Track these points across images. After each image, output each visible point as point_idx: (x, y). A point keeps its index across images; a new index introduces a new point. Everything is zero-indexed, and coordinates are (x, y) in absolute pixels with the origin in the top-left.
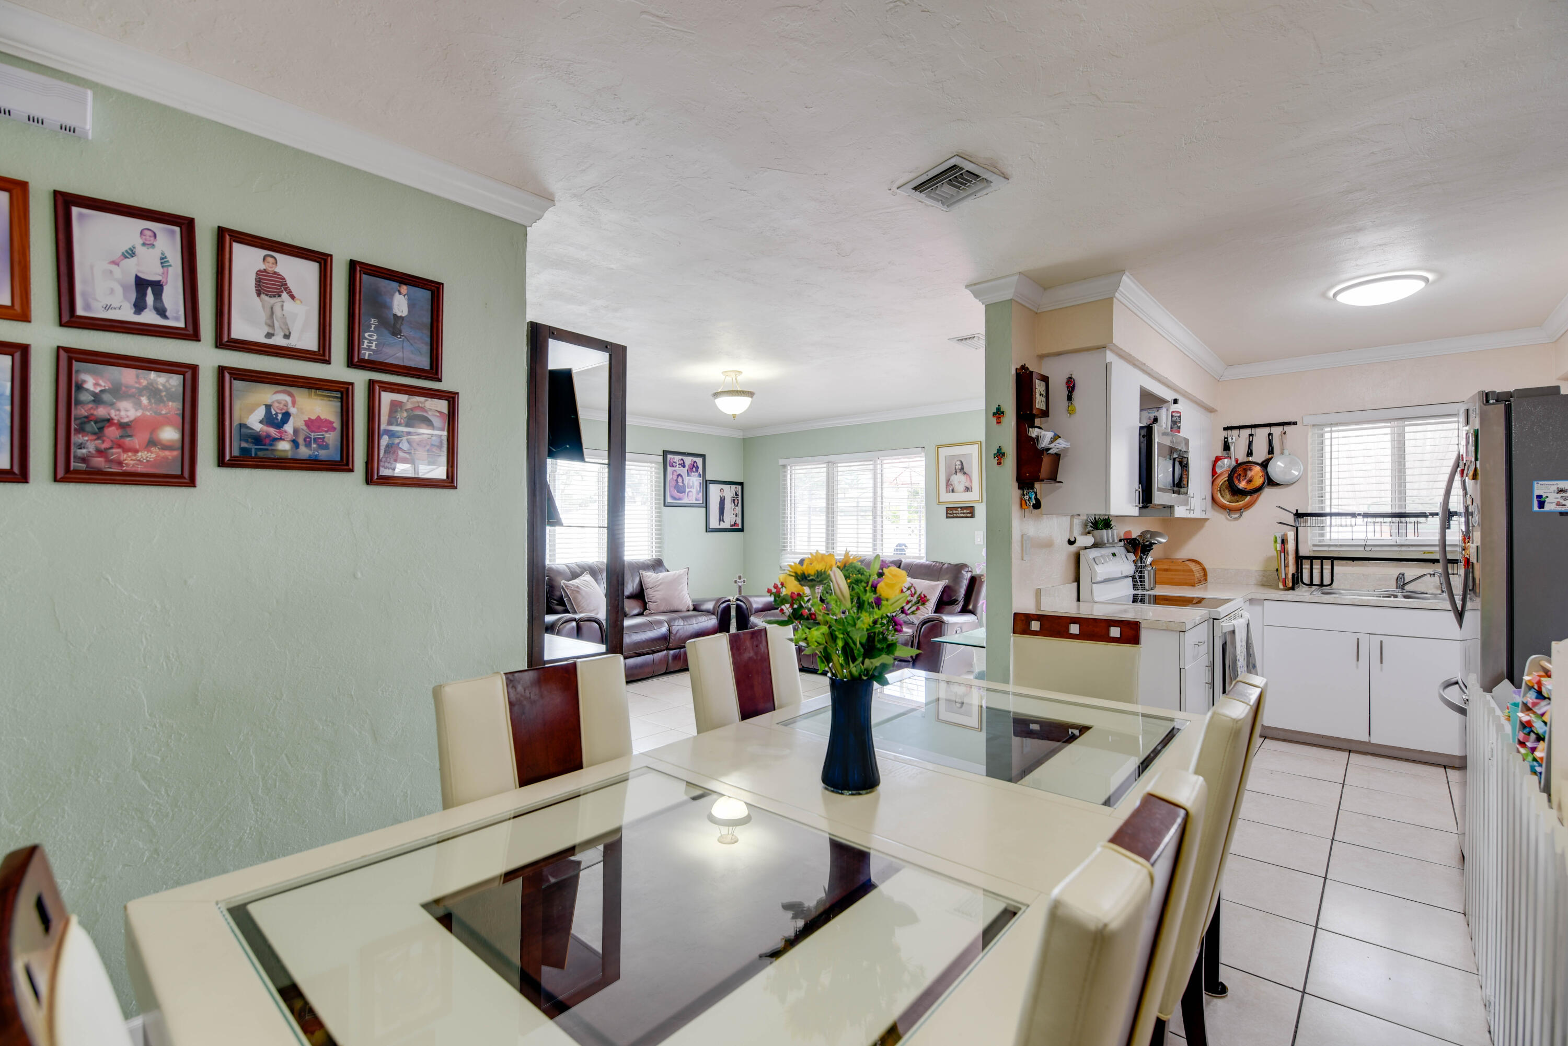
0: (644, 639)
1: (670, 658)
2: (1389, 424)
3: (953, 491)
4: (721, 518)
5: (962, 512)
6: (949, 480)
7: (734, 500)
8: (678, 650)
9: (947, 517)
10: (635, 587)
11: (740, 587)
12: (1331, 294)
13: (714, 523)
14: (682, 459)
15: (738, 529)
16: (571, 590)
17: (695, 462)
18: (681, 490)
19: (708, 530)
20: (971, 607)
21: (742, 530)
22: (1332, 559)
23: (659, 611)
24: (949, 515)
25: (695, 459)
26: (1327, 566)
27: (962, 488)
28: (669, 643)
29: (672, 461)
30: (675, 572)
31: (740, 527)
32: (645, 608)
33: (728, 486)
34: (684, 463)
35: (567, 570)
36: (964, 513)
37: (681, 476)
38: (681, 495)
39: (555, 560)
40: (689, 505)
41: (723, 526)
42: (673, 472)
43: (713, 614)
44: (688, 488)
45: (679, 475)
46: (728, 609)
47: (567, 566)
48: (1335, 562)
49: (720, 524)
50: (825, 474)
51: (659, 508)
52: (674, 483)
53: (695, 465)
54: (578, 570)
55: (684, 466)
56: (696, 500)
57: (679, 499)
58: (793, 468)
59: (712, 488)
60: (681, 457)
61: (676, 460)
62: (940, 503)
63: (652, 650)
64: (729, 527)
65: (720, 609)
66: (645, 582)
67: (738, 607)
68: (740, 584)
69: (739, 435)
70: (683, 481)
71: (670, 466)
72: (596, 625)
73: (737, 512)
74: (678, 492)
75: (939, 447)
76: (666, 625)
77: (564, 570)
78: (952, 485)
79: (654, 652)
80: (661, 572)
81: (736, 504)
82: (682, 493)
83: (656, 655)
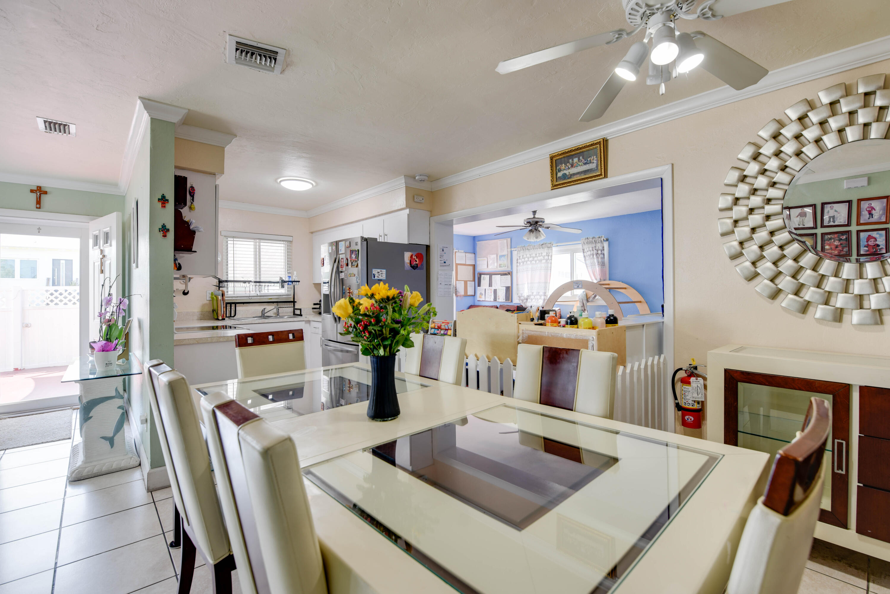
2: (252, 240)
12: (279, 180)
22: (235, 303)
26: (233, 306)
48: (237, 305)
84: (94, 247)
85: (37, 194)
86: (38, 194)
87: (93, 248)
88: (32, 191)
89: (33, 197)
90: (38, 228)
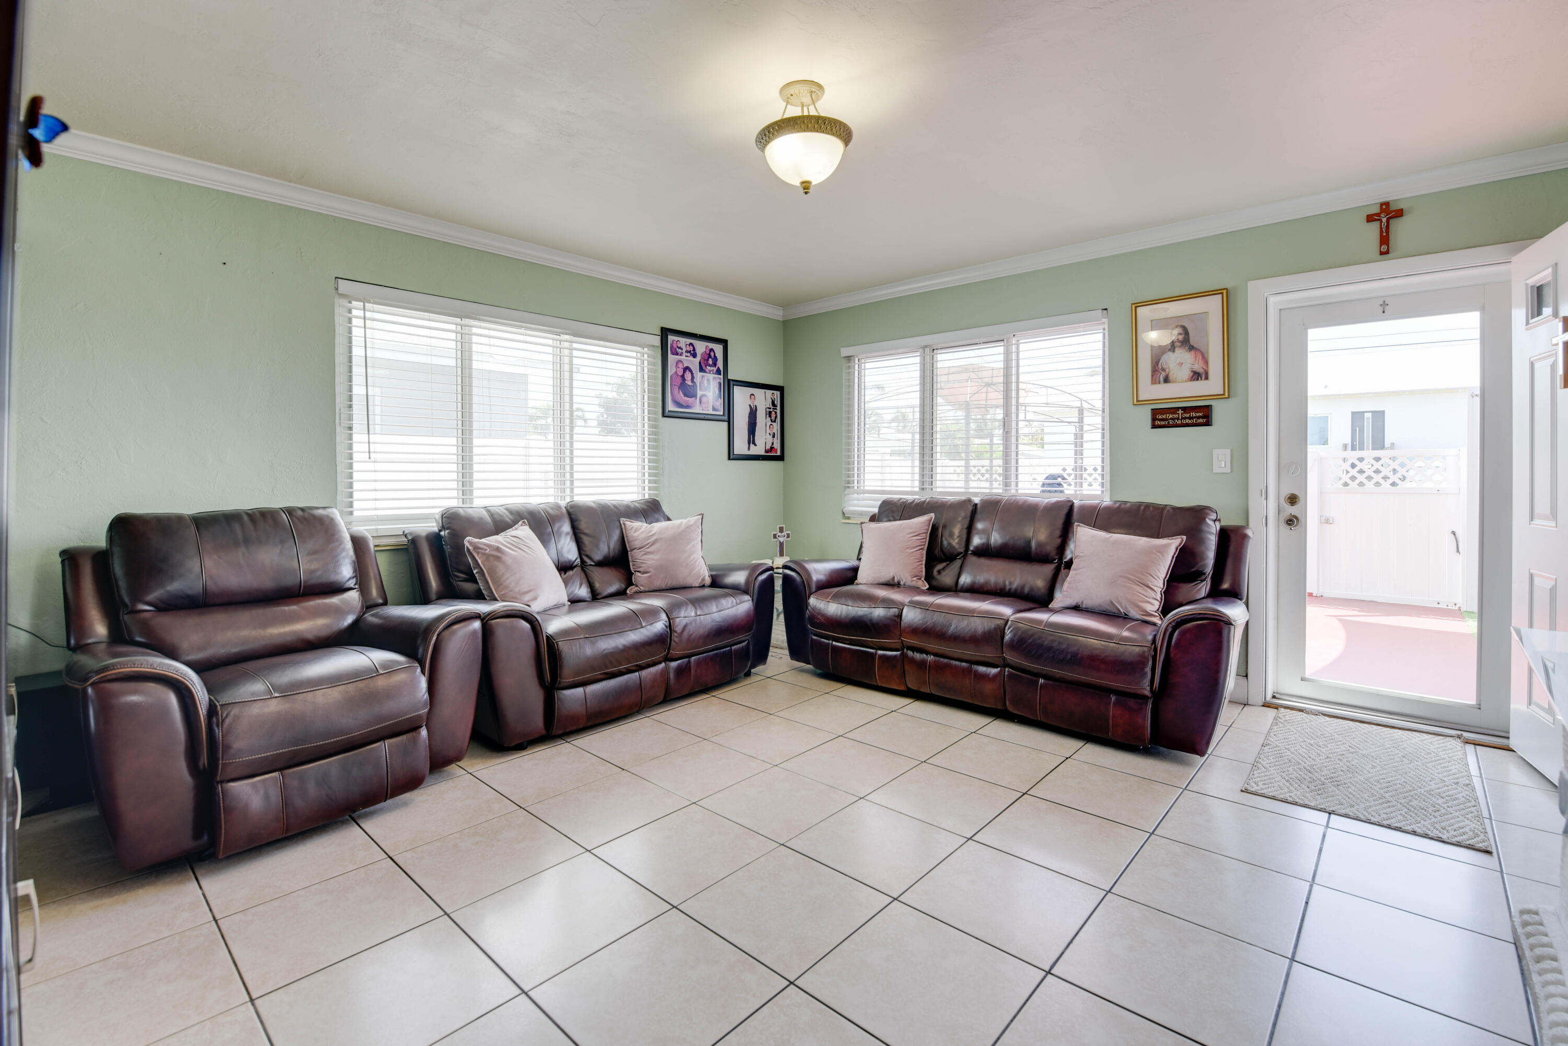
0: (621, 647)
1: (672, 676)
3: (1166, 380)
4: (751, 440)
5: (1187, 415)
6: (1157, 363)
7: (770, 413)
8: (686, 660)
9: (1154, 426)
10: (612, 546)
11: (781, 544)
13: (741, 447)
14: (691, 344)
15: (774, 456)
16: (484, 554)
17: (712, 350)
18: (689, 392)
19: (731, 456)
20: (1226, 586)
21: (781, 458)
23: (653, 588)
24: (1157, 423)
25: (712, 345)
27: (1186, 373)
28: (669, 649)
29: (675, 346)
30: (679, 521)
31: (779, 453)
32: (630, 583)
33: (762, 391)
34: (694, 349)
35: (488, 519)
36: (1190, 418)
37: (691, 371)
38: (690, 400)
39: (471, 500)
40: (702, 416)
41: (754, 451)
42: (677, 363)
43: (746, 592)
44: (701, 390)
45: (687, 369)
46: (770, 581)
47: (488, 511)
49: (749, 448)
50: (918, 367)
51: (655, 420)
52: (679, 380)
53: (712, 354)
54: (508, 518)
55: (694, 355)
56: (714, 409)
57: (688, 407)
58: (863, 361)
59: (738, 391)
60: (689, 341)
61: (682, 344)
62: (1139, 403)
63: (637, 666)
64: (762, 453)
65: (757, 584)
66: (631, 539)
67: (786, 578)
68: (781, 539)
69: (777, 314)
70: (693, 377)
71: (673, 354)
72: (526, 625)
73: (775, 431)
74: (685, 395)
75: (1137, 305)
76: (664, 616)
77: (481, 519)
78: (1164, 370)
79: (640, 668)
80: (657, 521)
81: (773, 418)
82: (691, 397)
83: (645, 673)
84: (1531, 321)
85: (1381, 222)
86: (1384, 220)
87: (1527, 323)
88: (1370, 219)
89: (1374, 229)
90: (1382, 303)
